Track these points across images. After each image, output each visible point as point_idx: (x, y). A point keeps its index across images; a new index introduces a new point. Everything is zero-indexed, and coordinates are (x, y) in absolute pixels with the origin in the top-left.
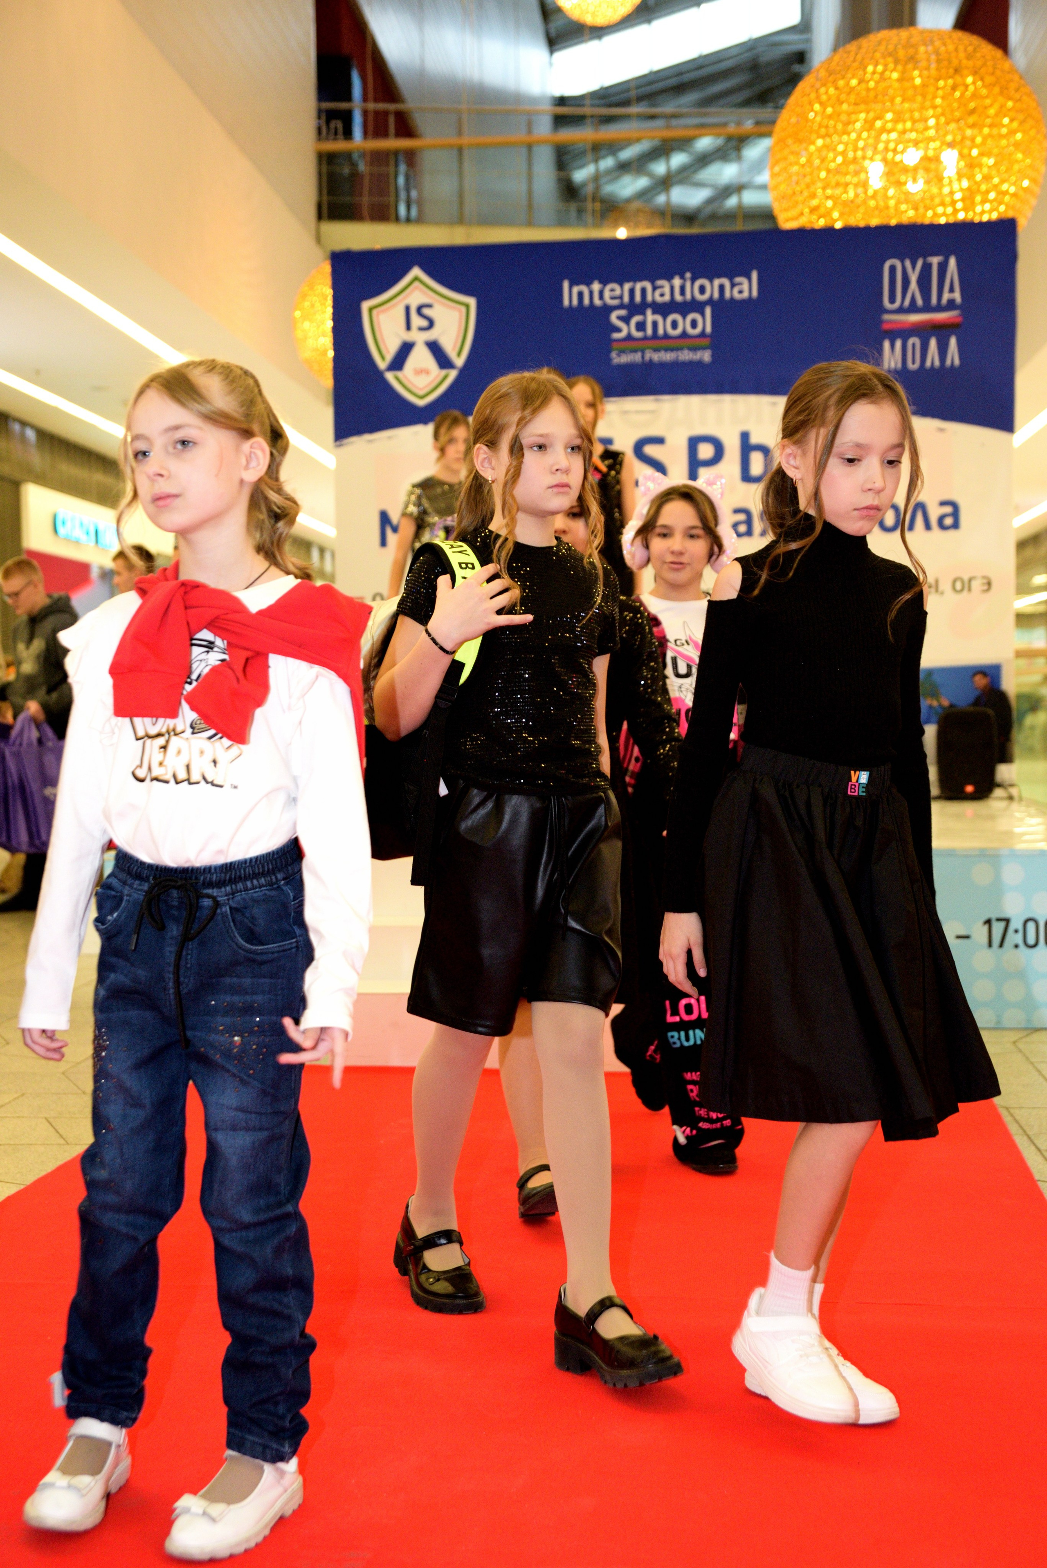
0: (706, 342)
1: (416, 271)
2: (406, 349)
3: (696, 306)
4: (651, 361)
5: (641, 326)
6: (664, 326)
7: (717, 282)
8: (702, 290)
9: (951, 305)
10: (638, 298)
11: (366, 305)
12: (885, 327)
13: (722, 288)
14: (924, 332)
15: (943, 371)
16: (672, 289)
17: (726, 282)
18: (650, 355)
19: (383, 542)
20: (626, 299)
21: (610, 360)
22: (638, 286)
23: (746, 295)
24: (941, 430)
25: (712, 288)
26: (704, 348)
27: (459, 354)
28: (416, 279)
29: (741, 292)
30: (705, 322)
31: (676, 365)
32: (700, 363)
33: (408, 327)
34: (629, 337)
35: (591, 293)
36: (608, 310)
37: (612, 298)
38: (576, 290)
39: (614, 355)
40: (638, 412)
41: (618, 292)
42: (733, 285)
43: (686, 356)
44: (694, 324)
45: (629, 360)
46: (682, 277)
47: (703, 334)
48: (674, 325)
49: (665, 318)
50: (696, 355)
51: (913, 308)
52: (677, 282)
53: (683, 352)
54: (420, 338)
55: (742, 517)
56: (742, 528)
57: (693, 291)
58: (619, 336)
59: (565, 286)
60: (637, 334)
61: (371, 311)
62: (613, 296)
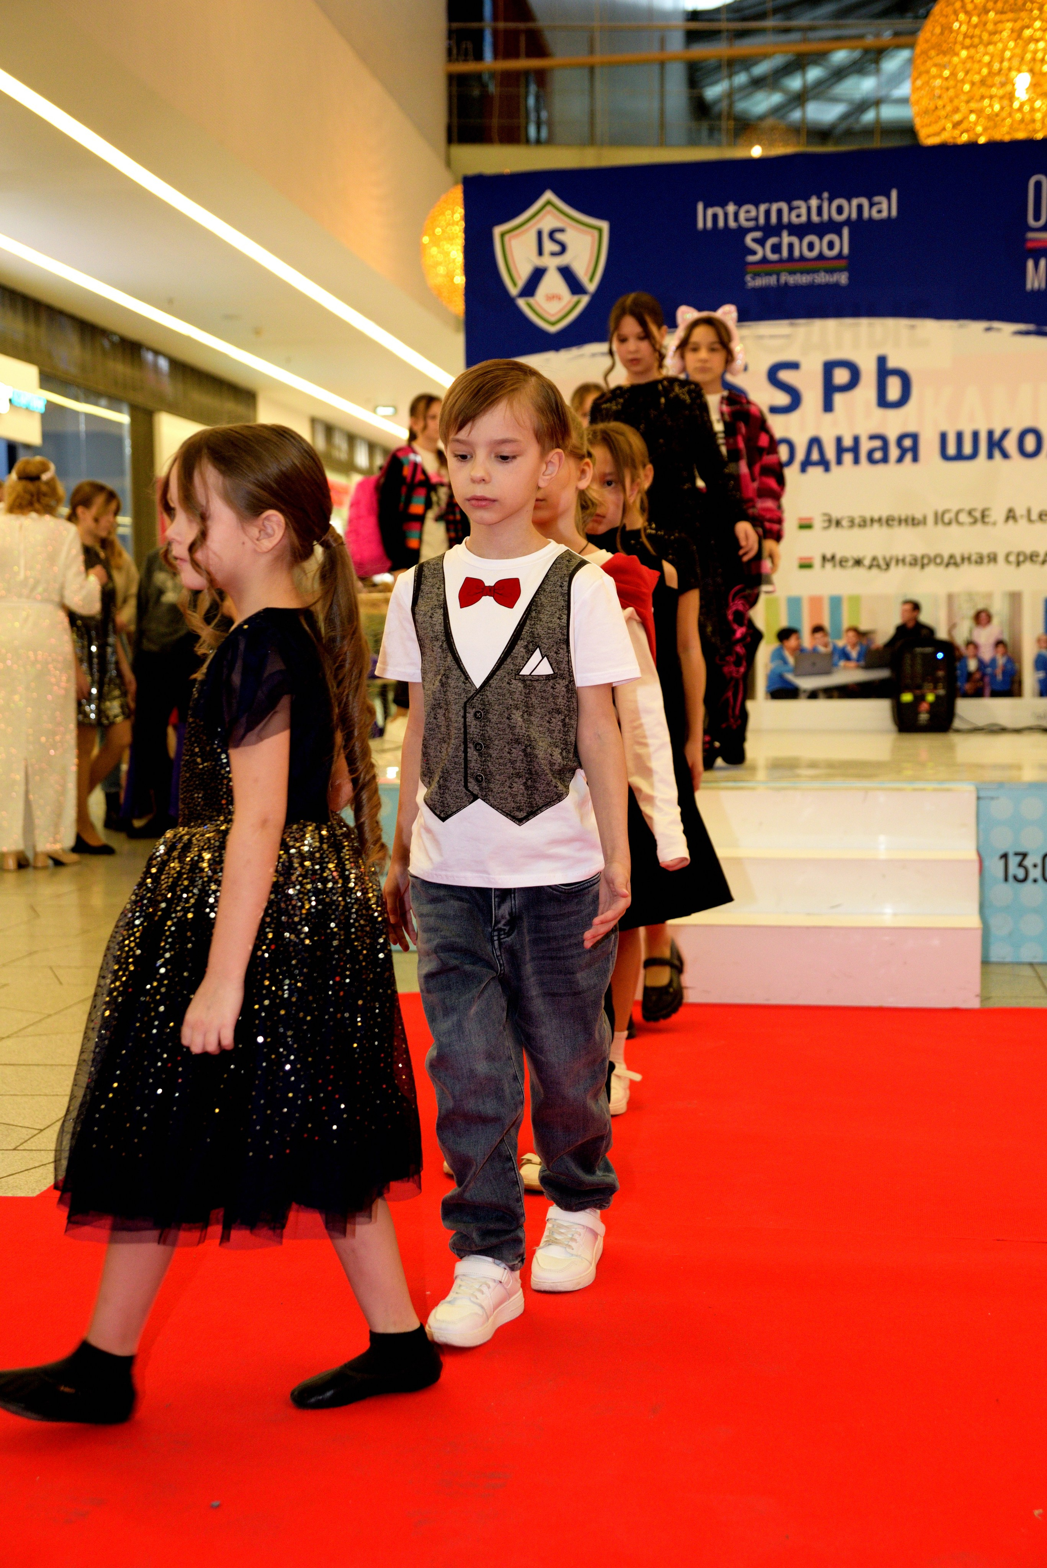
0: (843, 264)
1: (549, 195)
2: (538, 274)
3: (833, 227)
4: (786, 284)
5: (776, 249)
6: (801, 248)
7: (855, 202)
8: (840, 210)
10: (774, 219)
11: (497, 231)
12: (1029, 245)
13: (860, 207)
16: (809, 209)
17: (865, 202)
18: (785, 278)
20: (762, 221)
21: (744, 283)
22: (774, 207)
23: (885, 214)
25: (850, 208)
26: (840, 270)
27: (591, 279)
28: (549, 203)
29: (879, 212)
30: (843, 243)
31: (813, 288)
32: (837, 285)
33: (540, 252)
34: (764, 260)
35: (726, 215)
36: (742, 232)
37: (747, 220)
38: (710, 212)
39: (748, 278)
40: (772, 337)
41: (753, 214)
42: (871, 205)
43: (822, 278)
44: (831, 245)
45: (764, 283)
46: (820, 197)
47: (840, 256)
48: (811, 247)
49: (801, 240)
50: (833, 276)
52: (814, 202)
53: (820, 274)
54: (552, 263)
55: (878, 443)
56: (878, 455)
57: (830, 211)
58: (754, 258)
59: (700, 208)
60: (772, 256)
61: (504, 235)
62: (748, 218)
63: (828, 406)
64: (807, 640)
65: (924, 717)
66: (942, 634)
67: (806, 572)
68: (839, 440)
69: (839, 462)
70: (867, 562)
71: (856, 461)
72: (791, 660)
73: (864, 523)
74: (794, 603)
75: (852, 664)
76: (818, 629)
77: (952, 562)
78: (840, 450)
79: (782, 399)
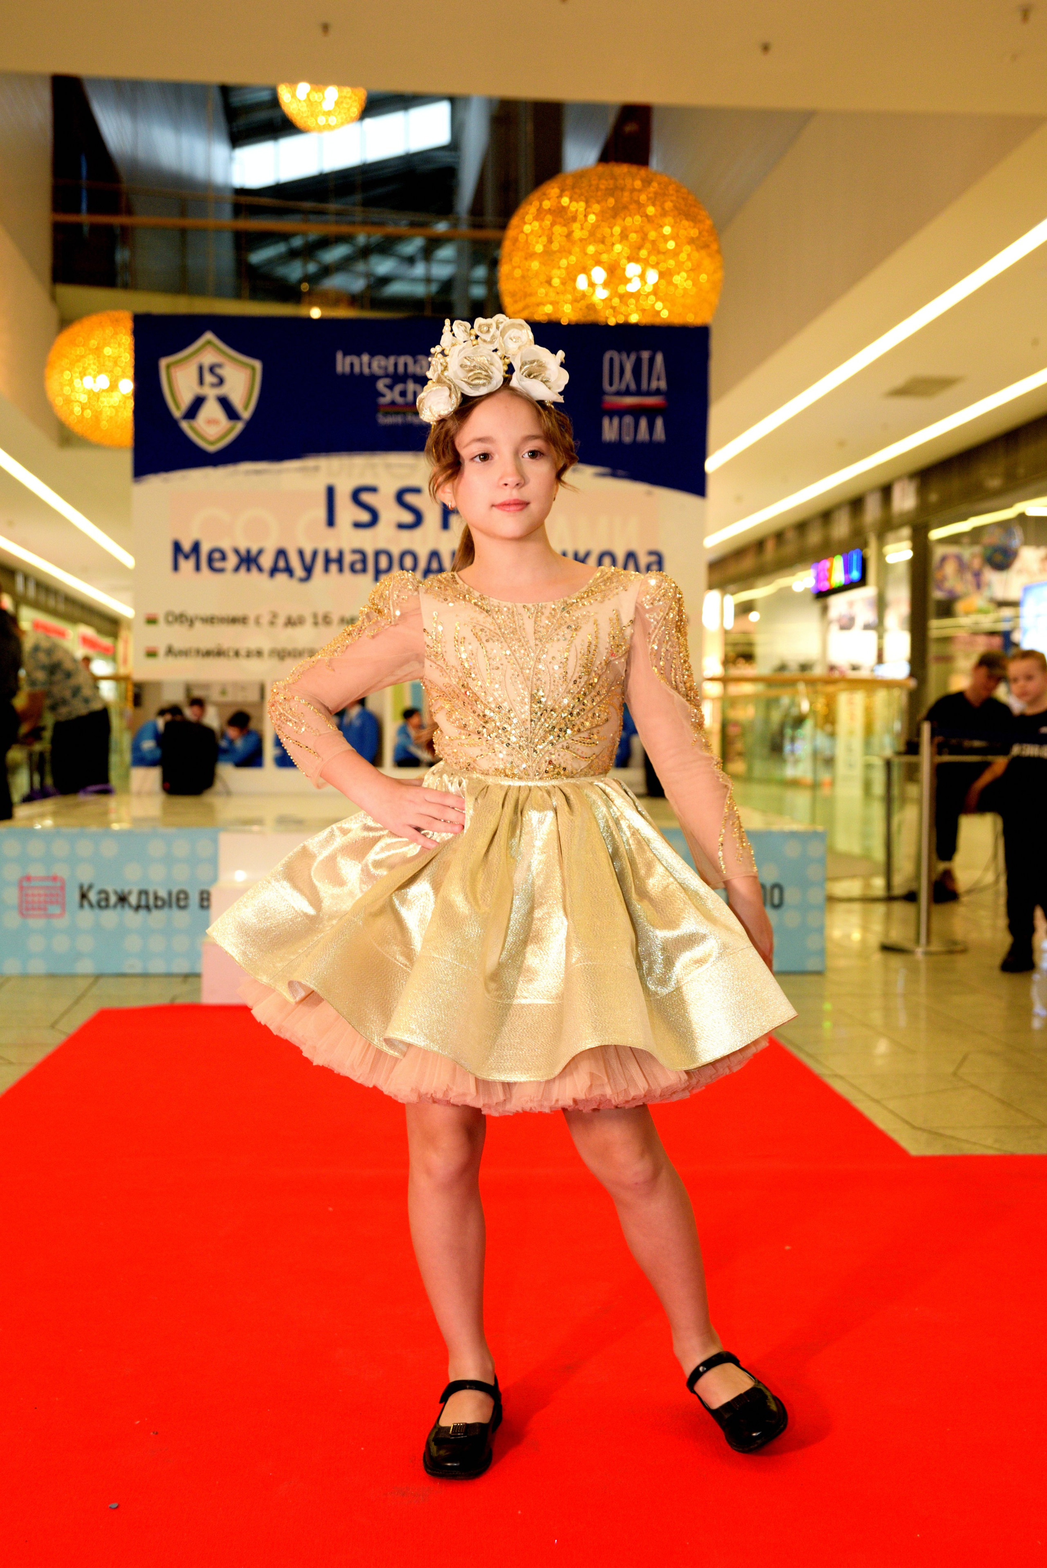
1: (209, 336)
2: (198, 402)
5: (403, 394)
9: (658, 392)
10: (401, 369)
11: (164, 362)
12: (605, 406)
14: (636, 412)
15: (651, 445)
19: (176, 567)
20: (391, 369)
21: (376, 420)
22: (402, 360)
24: (649, 493)
27: (246, 409)
28: (209, 342)
33: (201, 383)
34: (393, 403)
36: (374, 378)
38: (348, 359)
40: (399, 465)
51: (627, 392)
54: (211, 393)
58: (383, 401)
59: (339, 356)
60: (399, 400)
61: (168, 367)
62: (380, 367)
63: (445, 525)
72: (413, 734)
79: (408, 517)
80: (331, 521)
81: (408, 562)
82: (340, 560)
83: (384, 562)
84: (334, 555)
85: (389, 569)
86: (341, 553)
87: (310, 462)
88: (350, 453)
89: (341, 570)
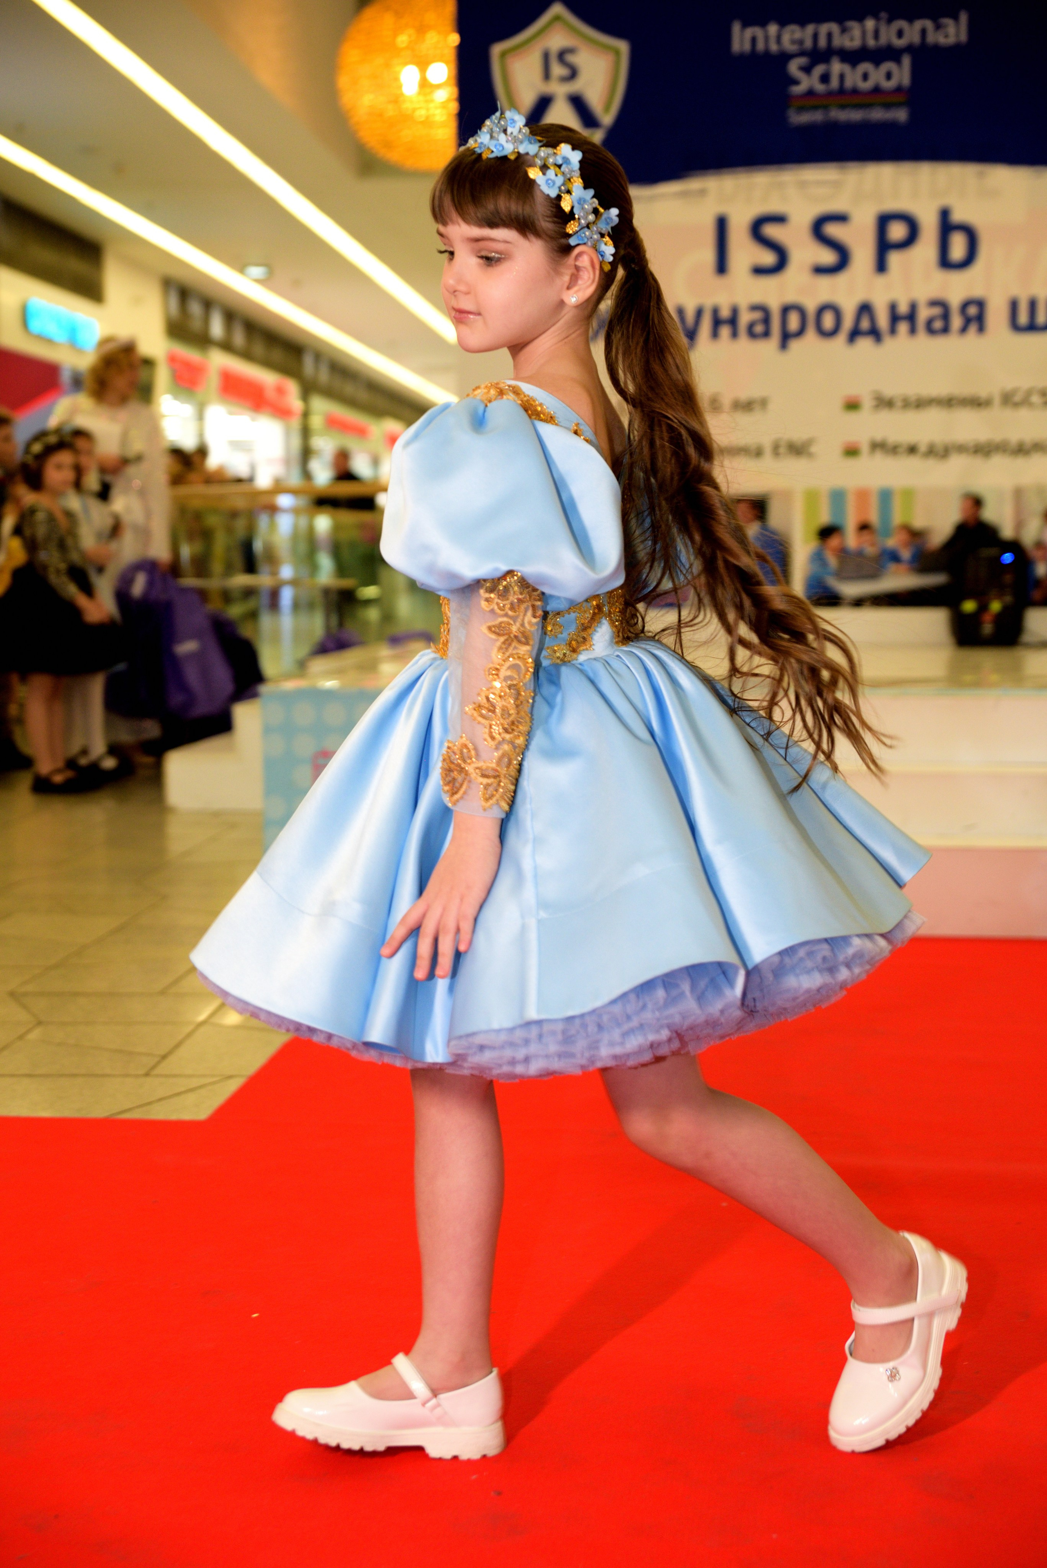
0: (901, 98)
1: (557, 9)
2: (543, 104)
3: (892, 54)
4: (835, 120)
5: (825, 78)
6: (853, 78)
7: (918, 24)
8: (900, 34)
10: (822, 42)
11: (497, 49)
13: (923, 31)
16: (864, 32)
17: (928, 24)
18: (834, 114)
20: (808, 44)
21: (786, 118)
22: (824, 28)
23: (951, 40)
25: (912, 32)
26: (899, 106)
27: (607, 111)
28: (557, 18)
29: (946, 36)
30: (902, 74)
31: (865, 126)
32: (893, 124)
33: (547, 76)
34: (810, 93)
35: (767, 37)
36: (785, 57)
37: (792, 43)
38: (749, 32)
39: (791, 113)
40: (819, 183)
41: (799, 36)
42: (937, 28)
43: (878, 115)
44: (889, 76)
45: (810, 120)
46: (877, 19)
47: (899, 89)
48: (865, 77)
49: (854, 69)
50: (889, 113)
52: (870, 24)
53: (874, 110)
54: (560, 90)
55: (937, 311)
56: (938, 325)
57: (889, 35)
58: (798, 89)
59: (736, 27)
60: (820, 88)
61: (503, 54)
62: (793, 42)
63: (881, 266)
64: (851, 539)
65: (987, 628)
66: (1007, 532)
67: (851, 462)
68: (893, 307)
69: (893, 331)
70: (923, 448)
71: (913, 331)
72: (832, 561)
73: (921, 404)
74: (838, 497)
75: (903, 567)
76: (864, 527)
77: (1021, 450)
78: (895, 318)
79: (828, 257)
80: (722, 266)
81: (828, 321)
82: (733, 321)
83: (794, 322)
84: (725, 313)
85: (801, 332)
86: (735, 311)
87: (693, 184)
88: (747, 168)
89: (735, 334)
